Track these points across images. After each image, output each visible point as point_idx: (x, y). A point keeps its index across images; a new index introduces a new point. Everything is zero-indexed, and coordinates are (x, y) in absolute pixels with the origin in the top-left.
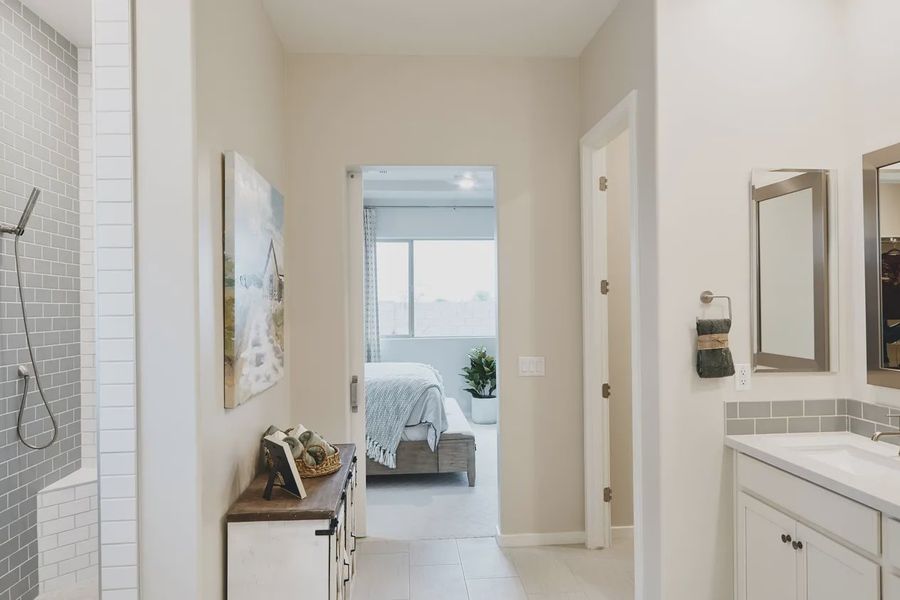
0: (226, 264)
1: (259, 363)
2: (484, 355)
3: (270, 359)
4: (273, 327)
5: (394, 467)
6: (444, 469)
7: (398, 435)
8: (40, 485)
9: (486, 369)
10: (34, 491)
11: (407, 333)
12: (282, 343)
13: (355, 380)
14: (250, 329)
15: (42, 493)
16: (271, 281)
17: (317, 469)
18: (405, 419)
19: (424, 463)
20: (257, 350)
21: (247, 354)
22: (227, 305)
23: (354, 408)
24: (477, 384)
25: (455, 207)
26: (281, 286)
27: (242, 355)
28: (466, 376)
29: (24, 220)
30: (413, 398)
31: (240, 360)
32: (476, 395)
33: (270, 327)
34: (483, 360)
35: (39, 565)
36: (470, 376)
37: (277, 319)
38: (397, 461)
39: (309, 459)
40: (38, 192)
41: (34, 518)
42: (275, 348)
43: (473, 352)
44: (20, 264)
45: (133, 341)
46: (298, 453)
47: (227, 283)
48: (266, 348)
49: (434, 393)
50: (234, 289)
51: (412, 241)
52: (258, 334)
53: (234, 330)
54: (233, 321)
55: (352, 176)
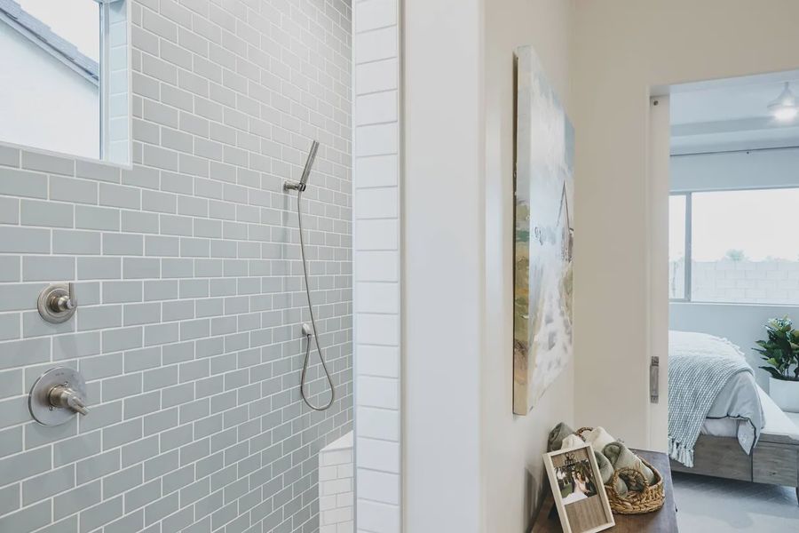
0: (518, 209)
1: (551, 345)
2: (788, 328)
3: (561, 338)
4: (564, 293)
5: (691, 466)
6: (760, 478)
7: (697, 426)
8: (321, 444)
9: (792, 344)
10: (316, 449)
11: (683, 297)
12: (570, 315)
13: (655, 362)
14: (544, 300)
15: (323, 452)
16: (563, 238)
17: (633, 503)
18: (707, 409)
19: (731, 466)
20: (551, 327)
21: (539, 337)
22: (519, 267)
23: (654, 398)
24: (779, 362)
25: (748, 152)
26: (571, 242)
27: (535, 339)
28: (762, 352)
29: (306, 174)
30: (716, 383)
31: (533, 345)
32: (776, 376)
33: (561, 296)
34: (788, 334)
35: (320, 524)
36: (768, 353)
37: (568, 284)
38: (696, 457)
39: (620, 484)
40: (317, 145)
41: (316, 476)
42: (565, 322)
43: (773, 322)
44: (303, 221)
45: (397, 318)
46: (608, 477)
47: (519, 236)
48: (558, 324)
49: (747, 379)
50: (528, 245)
51: (690, 193)
52: (551, 306)
53: (527, 305)
54: (527, 291)
55: (656, 103)
